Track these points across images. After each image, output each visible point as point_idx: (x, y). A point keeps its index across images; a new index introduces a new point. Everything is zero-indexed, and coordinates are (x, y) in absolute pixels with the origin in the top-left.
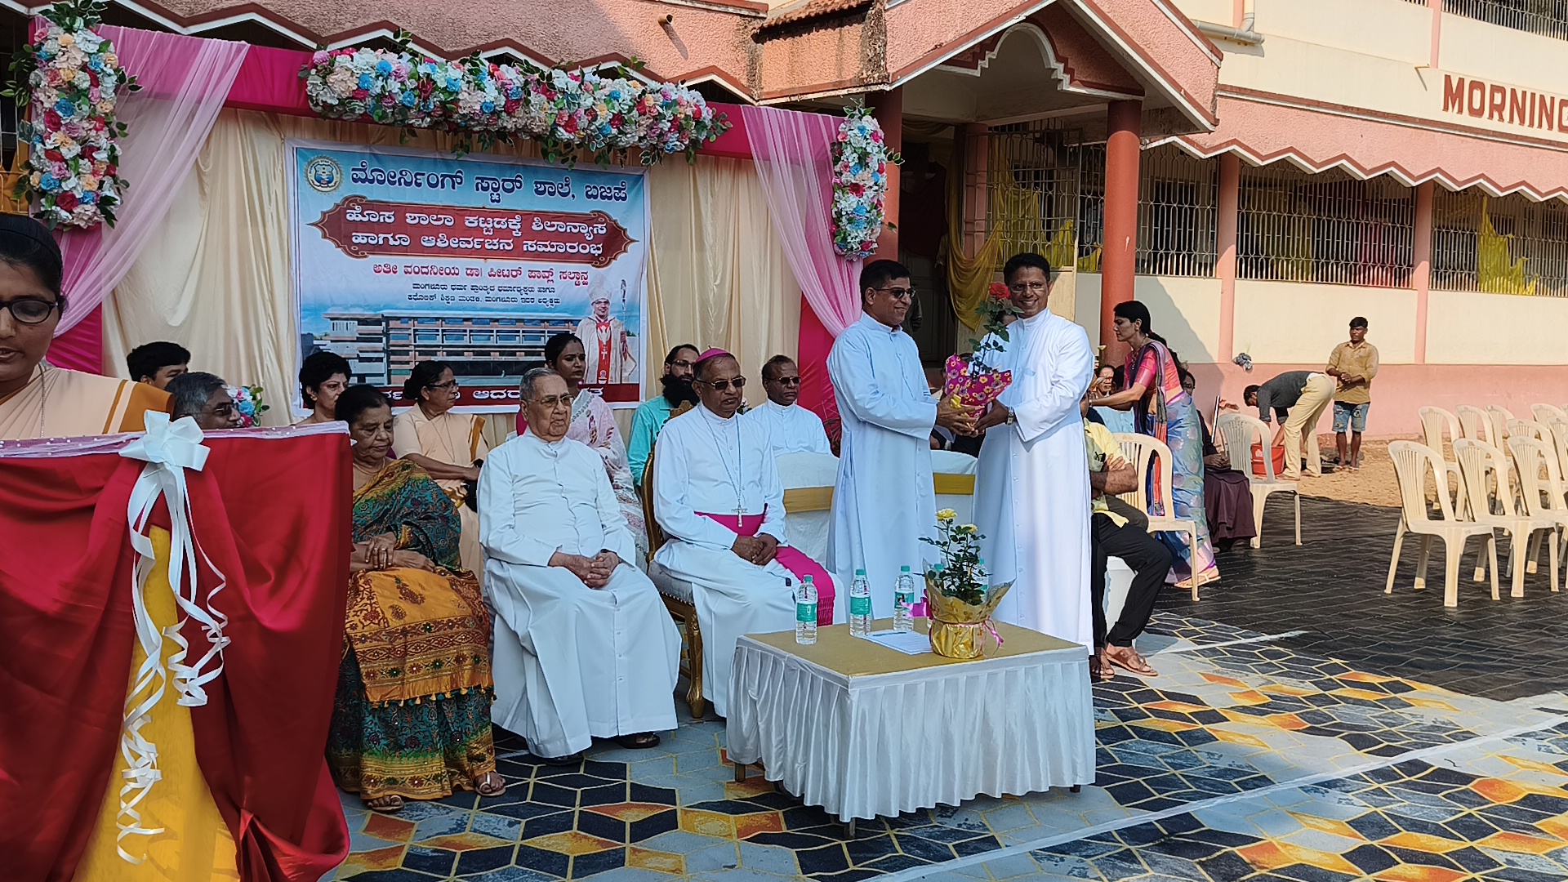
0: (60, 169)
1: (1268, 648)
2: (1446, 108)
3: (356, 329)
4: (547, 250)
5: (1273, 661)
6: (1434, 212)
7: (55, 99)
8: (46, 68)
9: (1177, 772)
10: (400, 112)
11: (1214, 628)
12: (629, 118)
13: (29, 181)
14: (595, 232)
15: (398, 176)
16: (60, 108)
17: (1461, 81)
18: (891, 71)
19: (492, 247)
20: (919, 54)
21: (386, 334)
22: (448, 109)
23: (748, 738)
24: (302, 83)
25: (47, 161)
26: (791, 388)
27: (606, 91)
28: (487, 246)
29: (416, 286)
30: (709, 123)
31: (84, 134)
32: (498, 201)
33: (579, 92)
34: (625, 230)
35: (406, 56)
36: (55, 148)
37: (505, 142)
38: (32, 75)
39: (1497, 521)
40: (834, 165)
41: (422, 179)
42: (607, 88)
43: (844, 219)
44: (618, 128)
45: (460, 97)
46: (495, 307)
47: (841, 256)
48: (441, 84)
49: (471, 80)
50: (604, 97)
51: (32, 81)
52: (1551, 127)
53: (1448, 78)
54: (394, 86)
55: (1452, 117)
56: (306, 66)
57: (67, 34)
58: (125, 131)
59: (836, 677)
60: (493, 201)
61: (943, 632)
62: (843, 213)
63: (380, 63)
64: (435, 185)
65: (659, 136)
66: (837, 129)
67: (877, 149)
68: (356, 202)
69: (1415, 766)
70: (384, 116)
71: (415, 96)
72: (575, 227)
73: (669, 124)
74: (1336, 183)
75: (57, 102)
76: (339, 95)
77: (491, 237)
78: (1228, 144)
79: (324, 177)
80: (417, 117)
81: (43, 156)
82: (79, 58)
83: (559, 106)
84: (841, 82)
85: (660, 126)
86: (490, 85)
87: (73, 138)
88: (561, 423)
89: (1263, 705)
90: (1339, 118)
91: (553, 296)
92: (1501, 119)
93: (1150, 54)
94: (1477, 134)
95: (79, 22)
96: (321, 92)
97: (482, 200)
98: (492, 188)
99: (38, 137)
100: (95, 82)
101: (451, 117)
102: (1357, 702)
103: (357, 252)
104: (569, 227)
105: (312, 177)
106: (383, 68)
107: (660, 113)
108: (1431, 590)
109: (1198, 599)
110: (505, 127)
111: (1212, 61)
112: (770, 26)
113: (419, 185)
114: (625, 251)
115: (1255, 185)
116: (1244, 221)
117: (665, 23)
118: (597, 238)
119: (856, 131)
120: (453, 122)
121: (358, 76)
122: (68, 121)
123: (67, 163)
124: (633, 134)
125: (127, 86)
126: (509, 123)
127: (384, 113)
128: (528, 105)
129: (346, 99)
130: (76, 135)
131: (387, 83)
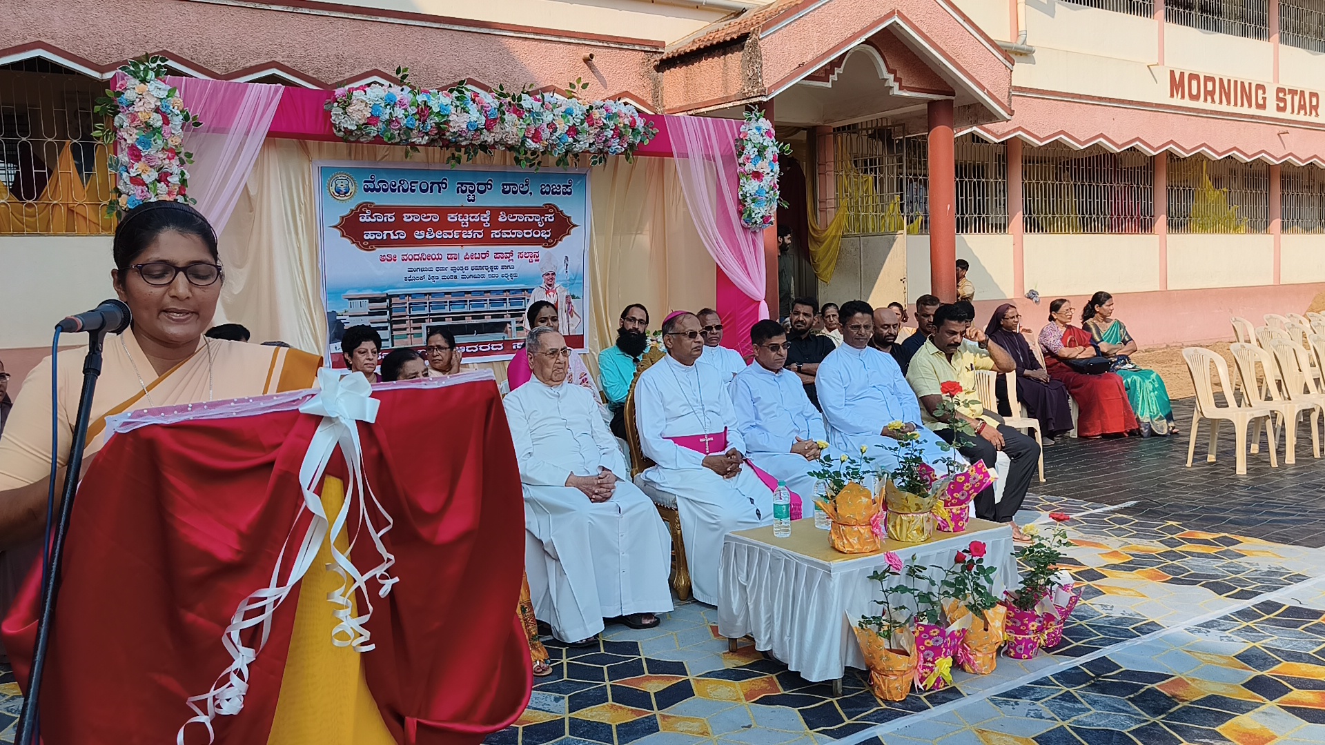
0: (142, 192)
1: (1114, 516)
2: (1172, 96)
3: (367, 306)
5: (1122, 526)
6: (1168, 174)
7: (135, 136)
9: (1083, 623)
10: (405, 133)
11: (1066, 502)
12: (581, 129)
13: (118, 202)
14: (546, 220)
15: (398, 185)
16: (140, 143)
17: (1182, 74)
18: (767, 86)
19: (468, 236)
20: (787, 71)
21: (389, 308)
22: (440, 129)
23: (738, 616)
24: (328, 114)
25: (132, 185)
26: (713, 334)
27: (563, 109)
28: (463, 236)
30: (642, 130)
31: (160, 163)
32: (474, 201)
33: (542, 110)
34: (569, 218)
35: (407, 89)
36: (137, 175)
37: (486, 153)
38: (116, 118)
39: (1270, 406)
40: (738, 158)
41: (416, 187)
42: (563, 107)
43: (748, 199)
44: (573, 137)
45: (450, 118)
46: (469, 283)
47: (746, 228)
48: (436, 109)
49: (458, 104)
50: (561, 114)
51: (116, 124)
52: (1250, 106)
53: (1172, 73)
54: (399, 112)
55: (1177, 101)
56: (329, 100)
57: (142, 85)
58: (192, 159)
59: (818, 563)
60: (469, 201)
61: (898, 522)
62: (748, 195)
63: (387, 95)
64: (426, 191)
65: (604, 142)
66: (739, 129)
67: (771, 144)
68: (367, 207)
69: (1269, 607)
70: (393, 136)
71: (416, 120)
72: (531, 218)
73: (612, 132)
74: (1093, 157)
75: (138, 139)
76: (356, 122)
77: (467, 229)
78: (1015, 130)
79: (342, 189)
80: (418, 137)
81: (128, 182)
82: (153, 103)
83: (528, 122)
84: (727, 97)
85: (605, 134)
86: (473, 108)
87: (151, 167)
88: (561, 371)
89: (1129, 562)
90: (1097, 107)
92: (1213, 101)
93: (960, 63)
94: (1199, 113)
95: (151, 75)
96: (343, 121)
97: (461, 200)
98: (469, 191)
99: (123, 168)
100: (166, 121)
101: (444, 135)
102: (1200, 555)
103: (367, 246)
104: (526, 218)
105: (333, 189)
106: (389, 99)
107: (604, 124)
108: (1221, 462)
109: (1044, 480)
110: (486, 141)
111: (1006, 66)
112: (668, 58)
113: (413, 191)
114: (569, 234)
115: (1033, 162)
116: (1027, 191)
117: (587, 61)
118: (547, 225)
119: (755, 130)
120: (446, 139)
121: (371, 106)
122: (147, 153)
123: (148, 187)
124: (585, 141)
125: (191, 123)
126: (489, 138)
127: (392, 134)
128: (503, 122)
129: (362, 125)
130: (153, 164)
131: (393, 110)
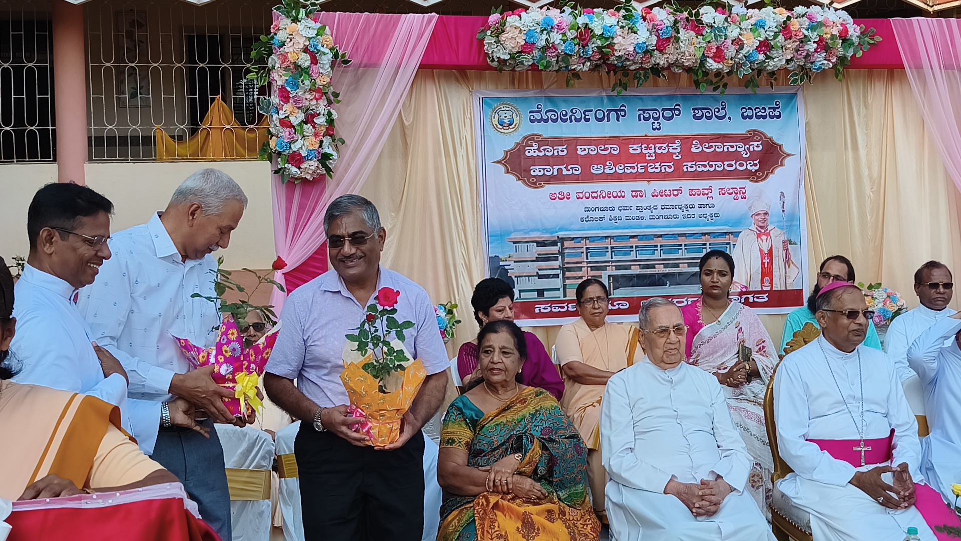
0: (290, 134)
3: (535, 250)
4: (705, 169)
7: (284, 78)
8: (278, 53)
10: (563, 60)
12: (776, 44)
13: (269, 145)
14: (752, 149)
15: (569, 114)
16: (288, 84)
19: (654, 170)
21: (561, 253)
22: (604, 54)
24: (480, 43)
25: (280, 128)
26: (940, 293)
27: (753, 21)
28: (650, 170)
29: (587, 210)
30: (855, 40)
31: (307, 103)
32: (659, 129)
33: (726, 24)
34: (780, 146)
35: (567, 10)
36: (286, 117)
37: (660, 77)
38: (270, 59)
41: (591, 115)
42: (754, 18)
44: (765, 54)
45: (615, 41)
46: (659, 224)
48: (598, 31)
49: (624, 25)
50: (750, 27)
51: (270, 65)
54: (556, 38)
56: (483, 28)
57: (293, 24)
58: (339, 98)
60: (654, 129)
63: (544, 19)
64: (601, 120)
65: (805, 57)
68: (534, 140)
70: (549, 64)
71: (575, 45)
72: (732, 146)
73: (815, 45)
75: (287, 80)
76: (511, 50)
77: (654, 162)
79: (506, 120)
80: (579, 63)
81: (278, 125)
83: (708, 40)
85: (807, 47)
86: (642, 27)
87: (299, 108)
91: (713, 211)
95: (302, 13)
96: (495, 50)
97: (644, 129)
98: (654, 118)
99: (274, 109)
100: (314, 61)
101: (608, 59)
103: (535, 183)
104: (727, 147)
105: (495, 122)
106: (546, 23)
107: (805, 36)
110: (658, 64)
113: (587, 120)
114: (782, 165)
118: (753, 155)
120: (611, 64)
121: (525, 32)
122: (295, 94)
123: (295, 129)
124: (780, 58)
125: (339, 61)
126: (661, 60)
127: (548, 62)
128: (677, 42)
129: (516, 54)
130: (301, 105)
131: (549, 36)
